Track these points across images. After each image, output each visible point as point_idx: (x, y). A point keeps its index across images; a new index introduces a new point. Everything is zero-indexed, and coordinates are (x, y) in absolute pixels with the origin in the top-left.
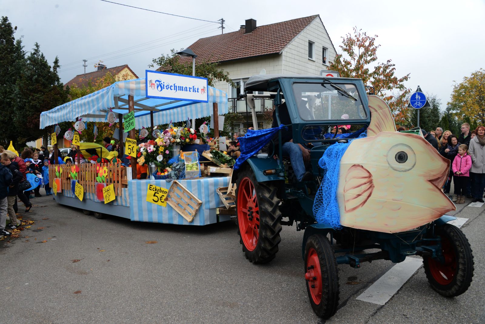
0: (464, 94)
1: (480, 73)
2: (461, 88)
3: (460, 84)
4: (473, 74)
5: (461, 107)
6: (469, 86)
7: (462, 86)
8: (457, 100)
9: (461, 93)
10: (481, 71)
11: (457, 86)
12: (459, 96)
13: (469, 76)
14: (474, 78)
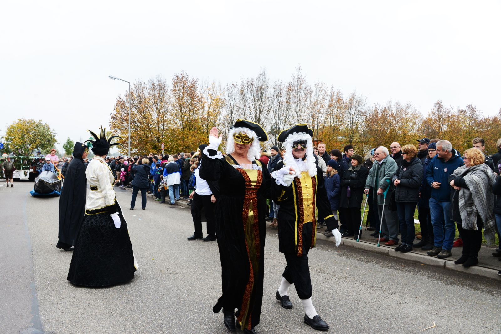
0: (13, 131)
1: (23, 120)
2: (11, 128)
3: (11, 125)
4: (18, 120)
5: (12, 140)
6: (16, 127)
7: (12, 127)
8: (9, 135)
9: (11, 131)
10: (23, 118)
11: (9, 127)
12: (10, 133)
13: (17, 121)
14: (19, 123)
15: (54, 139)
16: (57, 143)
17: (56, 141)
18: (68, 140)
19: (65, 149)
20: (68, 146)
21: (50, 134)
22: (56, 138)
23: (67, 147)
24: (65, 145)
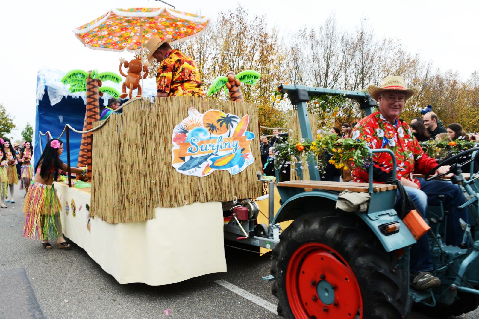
15: (11, 124)
16: (15, 128)
17: (14, 126)
18: (28, 126)
19: (23, 136)
20: (28, 133)
21: (6, 118)
22: (14, 123)
23: (26, 134)
24: (23, 132)
